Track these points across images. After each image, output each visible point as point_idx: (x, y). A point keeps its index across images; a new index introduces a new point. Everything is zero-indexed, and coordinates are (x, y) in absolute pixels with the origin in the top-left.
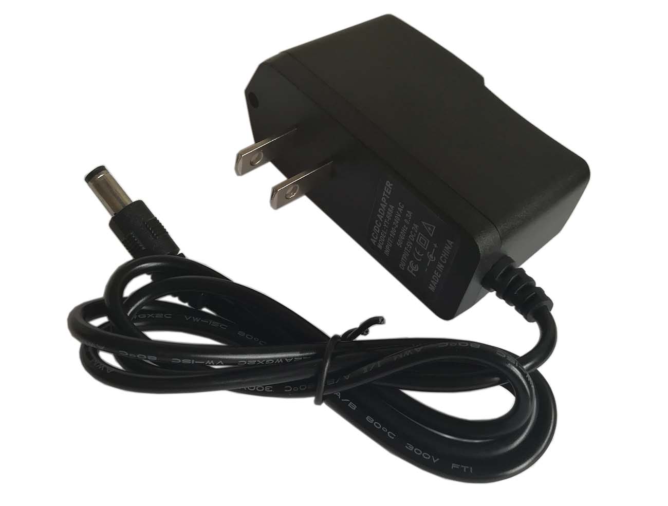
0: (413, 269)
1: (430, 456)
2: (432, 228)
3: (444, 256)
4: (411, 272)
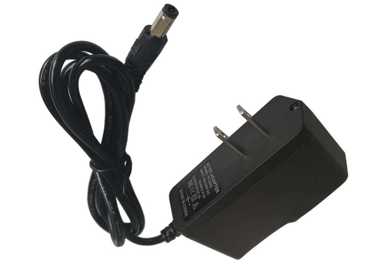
3: (185, 208)
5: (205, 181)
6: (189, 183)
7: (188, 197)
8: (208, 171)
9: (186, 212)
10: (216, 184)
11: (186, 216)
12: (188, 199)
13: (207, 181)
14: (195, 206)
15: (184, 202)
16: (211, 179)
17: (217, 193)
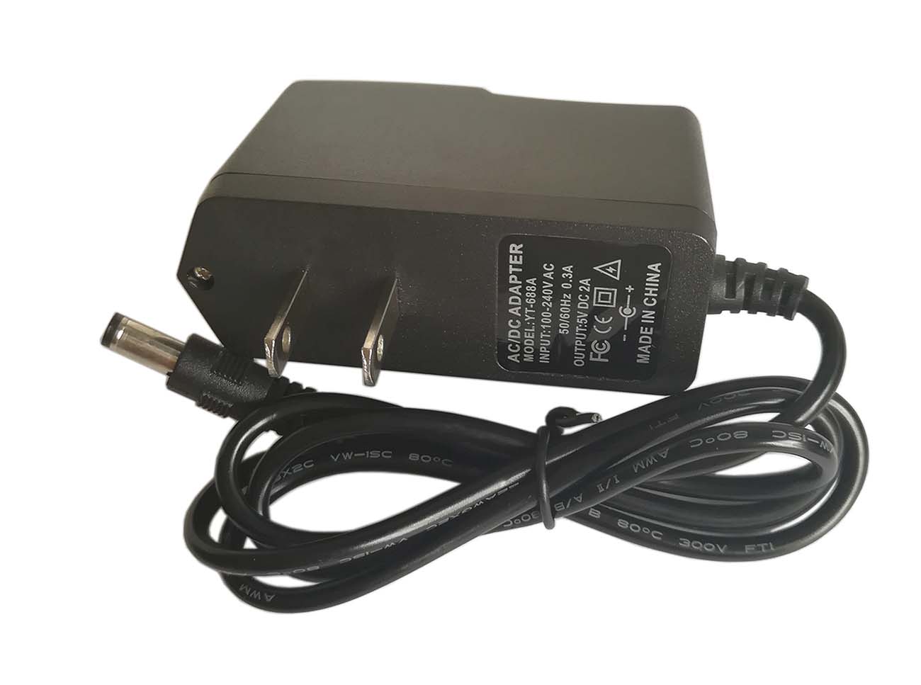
0: (600, 353)
1: (714, 546)
2: (615, 266)
3: (651, 294)
4: (599, 359)
5: (546, 317)
6: (603, 356)
7: (627, 317)
8: (522, 335)
9: (653, 278)
10: (514, 273)
11: (660, 264)
12: (627, 311)
13: (539, 308)
14: (612, 269)
15: (649, 316)
16: (524, 305)
17: (521, 246)
